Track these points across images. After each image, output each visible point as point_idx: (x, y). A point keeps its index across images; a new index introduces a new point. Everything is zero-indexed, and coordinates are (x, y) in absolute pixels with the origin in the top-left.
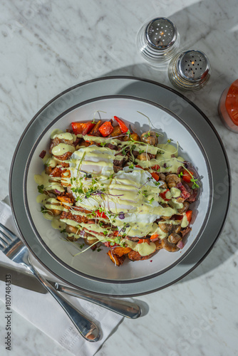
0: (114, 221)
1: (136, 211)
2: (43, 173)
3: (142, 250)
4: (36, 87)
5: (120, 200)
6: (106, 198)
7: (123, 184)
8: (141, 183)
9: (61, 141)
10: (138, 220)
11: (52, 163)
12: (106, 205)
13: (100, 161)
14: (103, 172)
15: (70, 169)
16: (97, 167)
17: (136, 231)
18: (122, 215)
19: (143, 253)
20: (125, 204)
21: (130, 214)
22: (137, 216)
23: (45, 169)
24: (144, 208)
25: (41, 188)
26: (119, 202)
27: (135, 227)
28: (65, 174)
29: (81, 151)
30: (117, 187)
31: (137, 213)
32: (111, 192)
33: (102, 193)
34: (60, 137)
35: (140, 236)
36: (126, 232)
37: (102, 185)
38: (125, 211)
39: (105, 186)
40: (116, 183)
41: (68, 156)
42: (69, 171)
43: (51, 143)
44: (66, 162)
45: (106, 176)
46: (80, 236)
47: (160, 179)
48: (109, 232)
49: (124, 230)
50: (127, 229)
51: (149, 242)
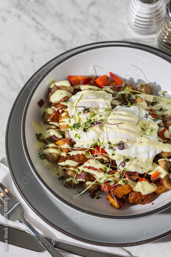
0: (113, 155)
1: (135, 142)
2: (42, 123)
3: (143, 187)
4: (32, 61)
5: (119, 128)
6: (105, 128)
7: (121, 114)
8: (139, 118)
9: (58, 88)
10: (137, 153)
11: (50, 111)
12: (106, 136)
13: (97, 98)
14: (101, 106)
15: (68, 109)
16: (95, 102)
17: (136, 166)
18: (122, 146)
19: (144, 190)
20: (125, 132)
21: (129, 144)
22: (136, 148)
23: (43, 119)
24: (143, 139)
25: (39, 137)
26: (118, 130)
27: (134, 162)
28: (63, 115)
29: (78, 95)
30: (116, 117)
31: (136, 144)
32: (109, 122)
33: (100, 123)
34: (58, 84)
35: (140, 171)
36: (126, 167)
37: (101, 116)
38: (124, 141)
39: (103, 117)
40: (114, 114)
41: (66, 99)
42: (67, 112)
43: (49, 92)
44: (65, 104)
45: (104, 109)
46: (78, 180)
47: (158, 118)
48: (108, 169)
49: (123, 164)
50: (127, 163)
51: (150, 182)
